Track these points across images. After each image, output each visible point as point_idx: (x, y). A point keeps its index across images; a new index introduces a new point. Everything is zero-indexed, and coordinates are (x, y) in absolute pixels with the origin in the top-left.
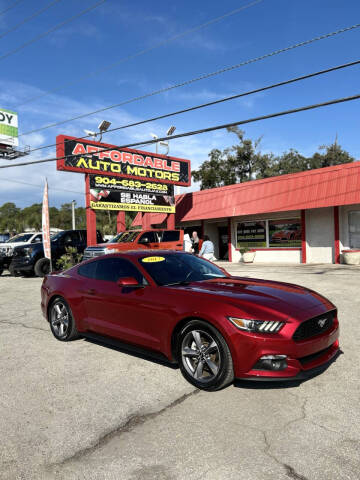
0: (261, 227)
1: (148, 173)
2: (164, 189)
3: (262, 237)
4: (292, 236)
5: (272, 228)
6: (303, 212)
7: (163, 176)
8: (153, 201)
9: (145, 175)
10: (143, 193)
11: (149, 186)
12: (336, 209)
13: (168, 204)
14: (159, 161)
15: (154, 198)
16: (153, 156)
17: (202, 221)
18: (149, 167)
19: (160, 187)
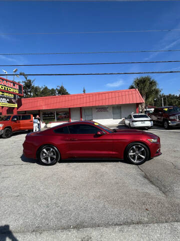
0: (53, 114)
1: (5, 88)
2: (12, 96)
3: (54, 118)
4: (65, 117)
5: (57, 114)
6: (70, 109)
7: (12, 90)
8: (8, 102)
9: (3, 89)
10: (3, 97)
11: (6, 94)
12: (81, 108)
13: (14, 103)
14: (10, 83)
15: (8, 100)
16: (7, 81)
17: (25, 111)
18: (5, 86)
19: (10, 95)
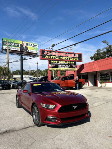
0: (108, 75)
1: (67, 59)
5: (111, 75)
7: (73, 59)
8: (69, 67)
11: (68, 62)
13: (74, 68)
14: (71, 55)
16: (69, 53)
17: (88, 73)
18: (68, 57)
19: (71, 63)
